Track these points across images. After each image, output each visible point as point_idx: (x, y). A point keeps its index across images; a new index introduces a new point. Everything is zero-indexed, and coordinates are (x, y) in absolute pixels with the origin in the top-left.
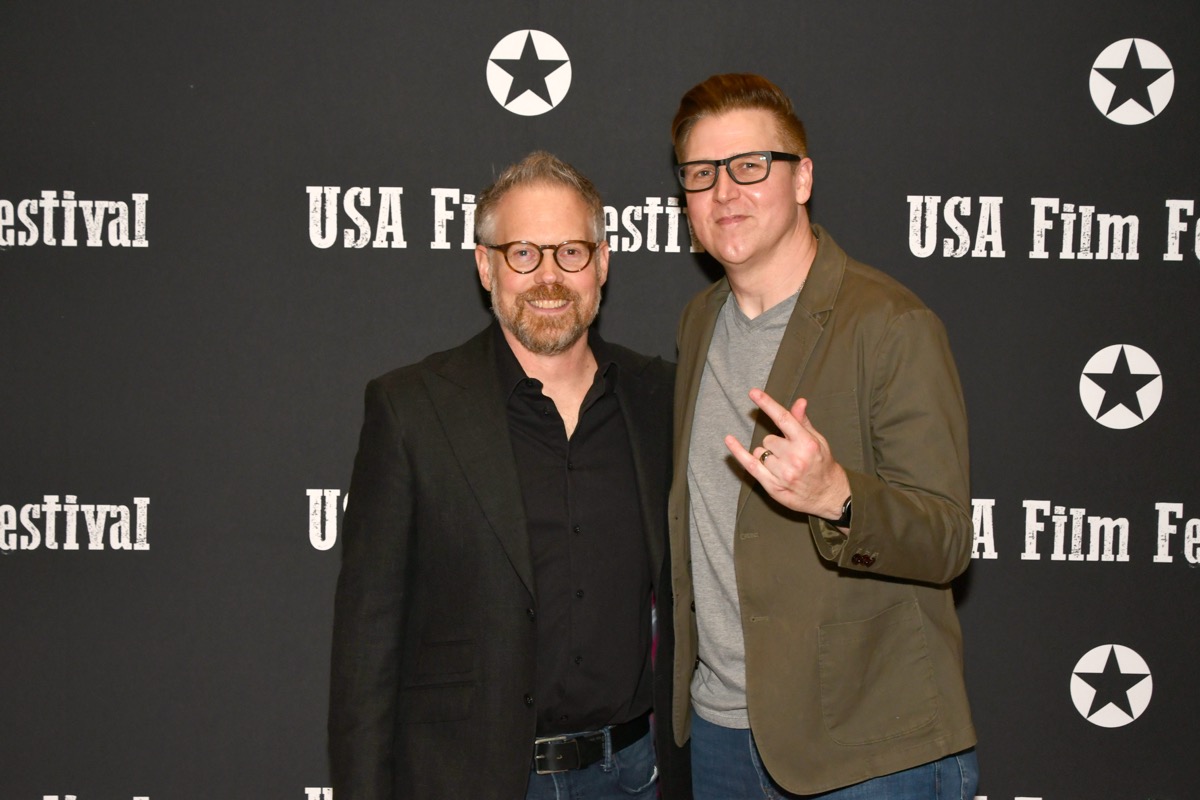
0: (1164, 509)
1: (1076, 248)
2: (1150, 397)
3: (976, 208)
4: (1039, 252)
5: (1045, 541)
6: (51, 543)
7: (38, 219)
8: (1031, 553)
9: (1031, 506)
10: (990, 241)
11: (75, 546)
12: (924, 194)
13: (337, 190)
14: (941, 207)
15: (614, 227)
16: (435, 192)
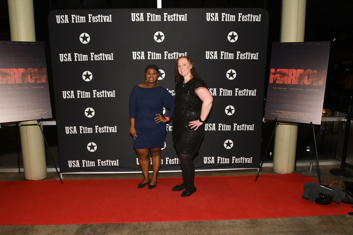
0: (236, 89)
1: (226, 58)
2: (235, 76)
3: (214, 53)
4: (221, 58)
5: (222, 93)
6: (103, 96)
7: (100, 57)
8: (220, 95)
9: (221, 89)
10: (216, 57)
11: (106, 97)
12: (208, 51)
13: (136, 52)
14: (210, 53)
15: (170, 56)
16: (148, 52)
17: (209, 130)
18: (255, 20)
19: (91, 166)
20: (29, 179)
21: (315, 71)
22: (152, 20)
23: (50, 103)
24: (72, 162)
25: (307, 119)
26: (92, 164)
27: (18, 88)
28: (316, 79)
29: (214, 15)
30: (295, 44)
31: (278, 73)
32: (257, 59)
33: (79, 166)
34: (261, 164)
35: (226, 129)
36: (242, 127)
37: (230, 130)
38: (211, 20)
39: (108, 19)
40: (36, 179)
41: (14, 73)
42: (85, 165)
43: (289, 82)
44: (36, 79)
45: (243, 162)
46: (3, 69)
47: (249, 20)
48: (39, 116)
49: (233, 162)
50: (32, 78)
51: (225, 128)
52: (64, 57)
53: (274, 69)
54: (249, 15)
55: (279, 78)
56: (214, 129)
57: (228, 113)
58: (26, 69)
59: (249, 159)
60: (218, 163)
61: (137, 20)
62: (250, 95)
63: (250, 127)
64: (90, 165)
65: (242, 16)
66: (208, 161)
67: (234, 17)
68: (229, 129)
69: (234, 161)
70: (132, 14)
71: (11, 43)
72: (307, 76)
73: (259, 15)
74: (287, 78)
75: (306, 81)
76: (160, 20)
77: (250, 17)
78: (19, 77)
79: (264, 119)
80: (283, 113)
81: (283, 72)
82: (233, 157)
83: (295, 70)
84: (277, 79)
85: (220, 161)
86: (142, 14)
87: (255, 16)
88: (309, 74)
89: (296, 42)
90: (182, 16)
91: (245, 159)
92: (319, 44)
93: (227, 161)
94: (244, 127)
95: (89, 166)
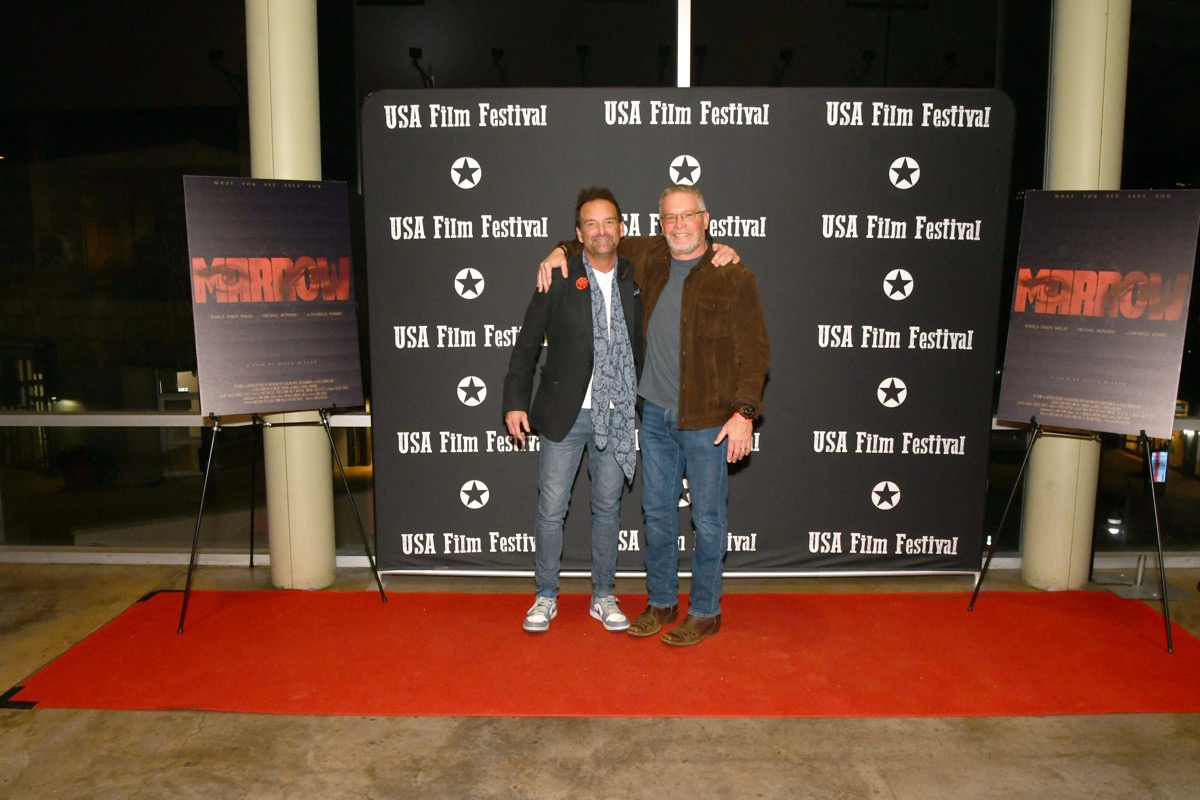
0: (913, 329)
1: (883, 234)
2: (909, 288)
3: (847, 219)
4: (870, 236)
5: (870, 341)
8: (865, 345)
9: (865, 328)
10: (852, 232)
12: (829, 214)
15: (716, 228)
16: (651, 215)
17: (827, 450)
18: (974, 123)
19: (469, 551)
20: (286, 587)
21: (1156, 278)
22: (664, 122)
23: (357, 362)
24: (413, 538)
25: (1128, 423)
26: (473, 545)
27: (271, 315)
28: (1158, 301)
29: (848, 108)
30: (1095, 196)
31: (1042, 281)
32: (977, 238)
33: (433, 552)
34: (984, 560)
35: (878, 449)
36: (928, 445)
37: (891, 451)
38: (841, 123)
39: (535, 117)
40: (305, 587)
41: (261, 271)
42: (452, 547)
43: (1075, 311)
44: (320, 290)
45: (931, 552)
46: (230, 261)
47: (953, 124)
48: (326, 397)
49: (899, 551)
50: (312, 286)
51: (875, 447)
52: (404, 228)
53: (1029, 270)
54: (954, 109)
55: (1043, 297)
56: (842, 448)
57: (886, 400)
58: (294, 259)
59: (949, 541)
60: (853, 551)
61: (620, 122)
62: (954, 347)
63: (951, 444)
64: (466, 548)
65: (932, 111)
66: (821, 544)
67: (908, 114)
68: (889, 449)
69: (903, 547)
70: (607, 103)
71: (254, 184)
72: (1129, 291)
73: (986, 108)
74: (1068, 296)
75: (1127, 308)
76: (689, 122)
77: (957, 114)
78: (275, 284)
79: (994, 420)
80: (1056, 403)
81: (1055, 279)
82: (899, 536)
83: (1093, 273)
84: (1039, 301)
85: (858, 547)
86: (636, 104)
87: (973, 111)
88: (1136, 285)
89: (1096, 189)
90: (755, 109)
91: (937, 541)
92: (1168, 196)
93: (879, 546)
94: (935, 443)
95: (463, 551)
